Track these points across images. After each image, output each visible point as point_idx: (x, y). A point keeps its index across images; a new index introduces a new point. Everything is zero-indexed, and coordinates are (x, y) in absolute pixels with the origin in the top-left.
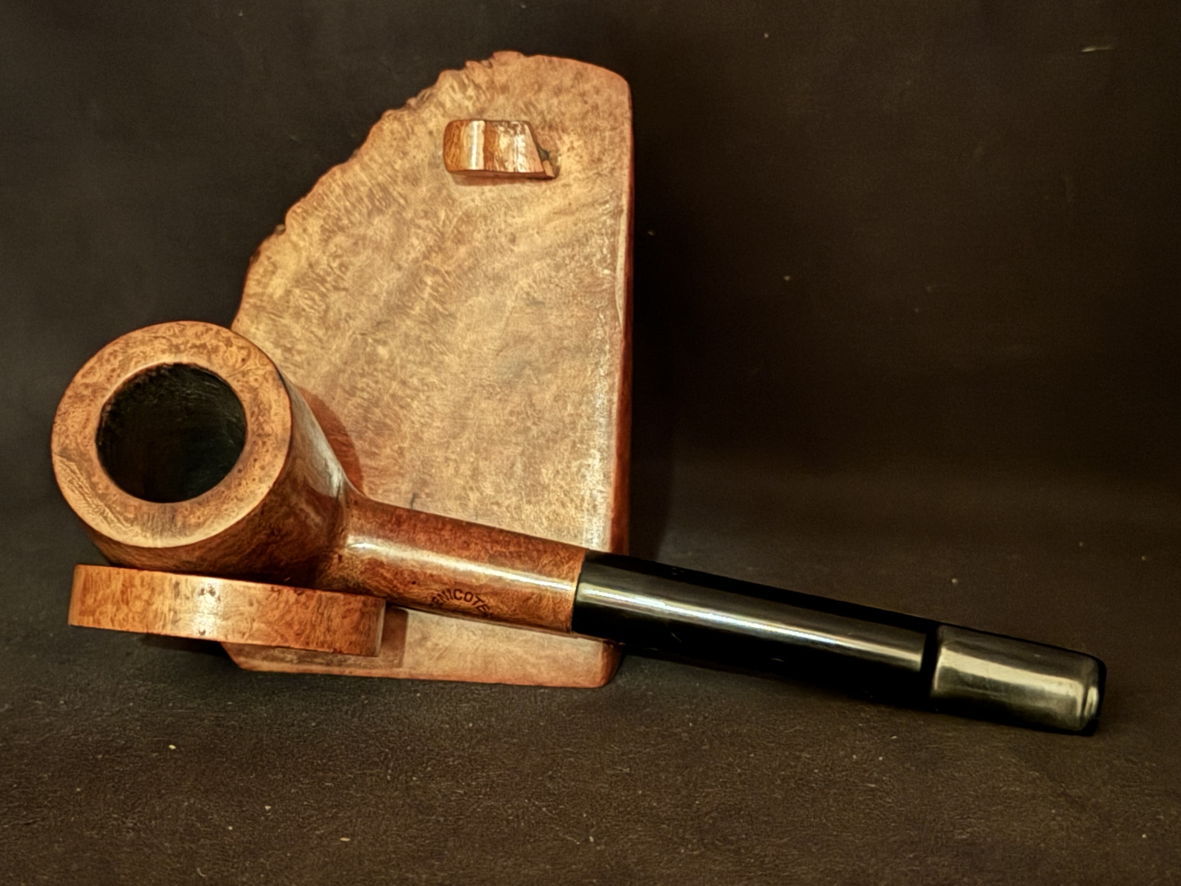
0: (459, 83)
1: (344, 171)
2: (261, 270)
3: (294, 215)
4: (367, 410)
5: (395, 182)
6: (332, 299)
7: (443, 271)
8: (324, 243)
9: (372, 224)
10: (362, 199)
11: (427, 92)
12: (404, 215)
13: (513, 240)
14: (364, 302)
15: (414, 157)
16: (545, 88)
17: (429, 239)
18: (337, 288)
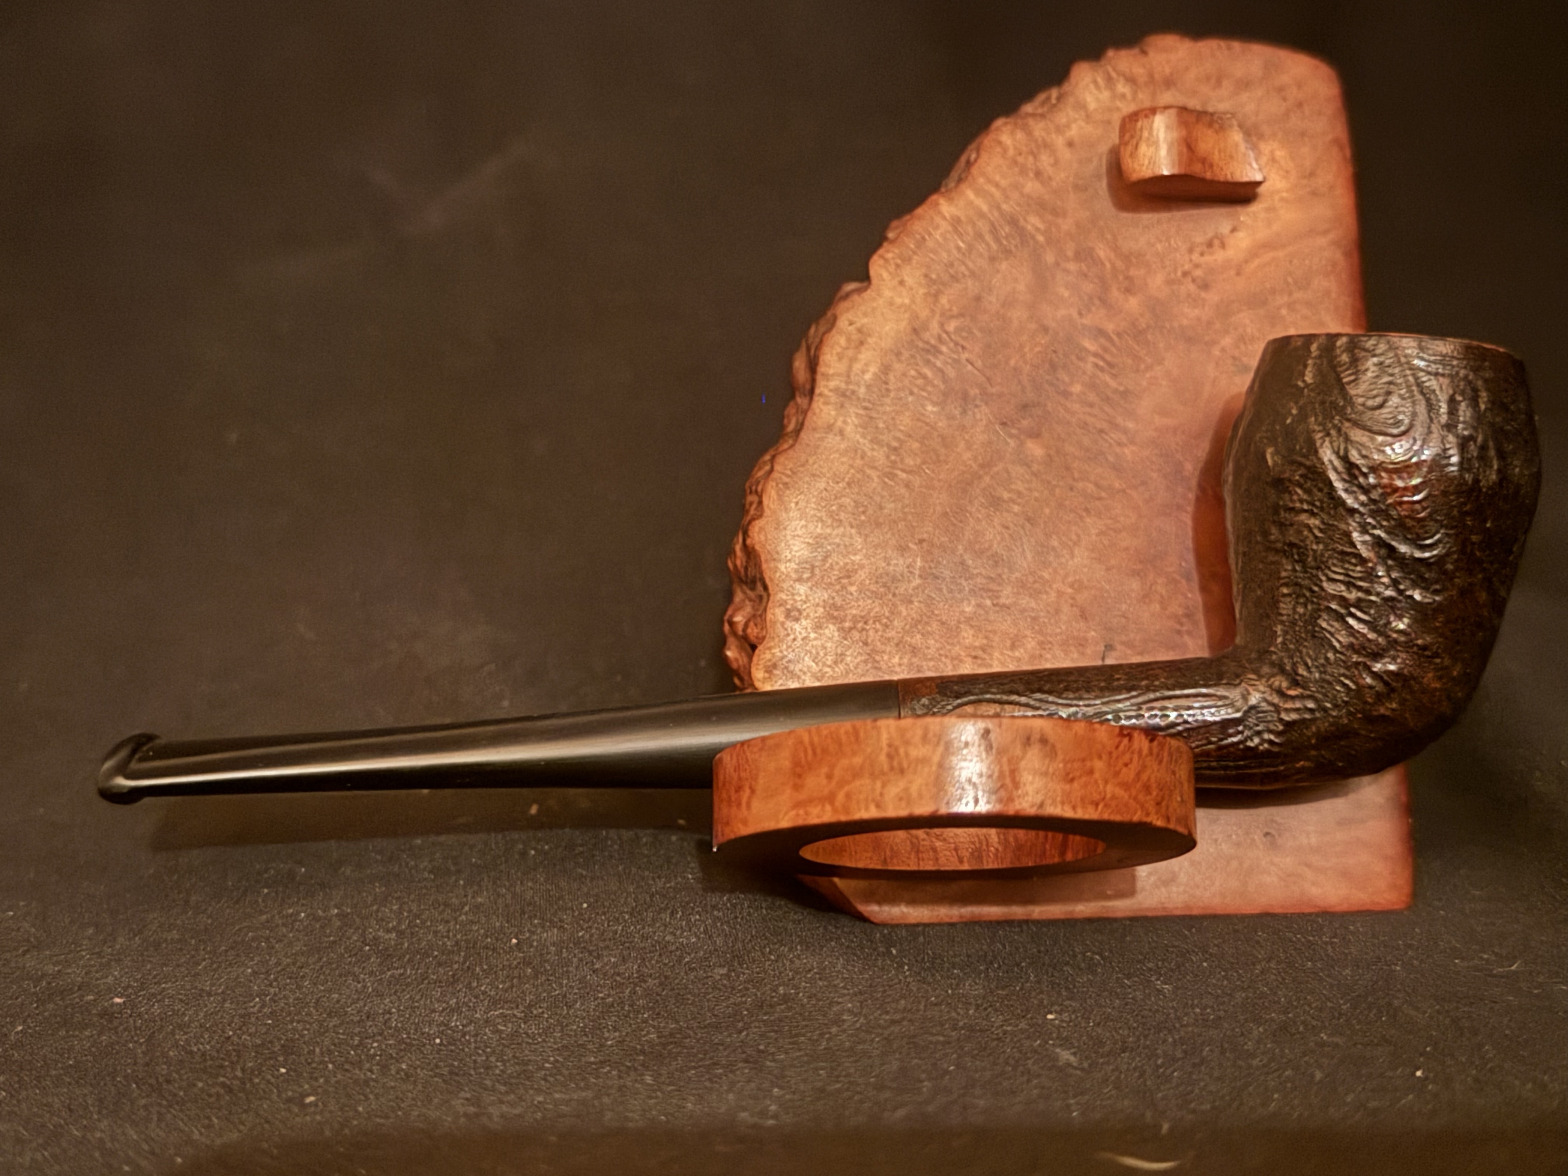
0: (1103, 78)
1: (950, 200)
2: (843, 341)
3: (881, 262)
5: (1027, 212)
6: (952, 376)
7: (1110, 332)
8: (931, 299)
10: (981, 237)
11: (1054, 93)
12: (1045, 256)
13: (1205, 286)
14: (1000, 378)
15: (1050, 178)
16: (1225, 83)
17: (1084, 288)
18: (957, 362)
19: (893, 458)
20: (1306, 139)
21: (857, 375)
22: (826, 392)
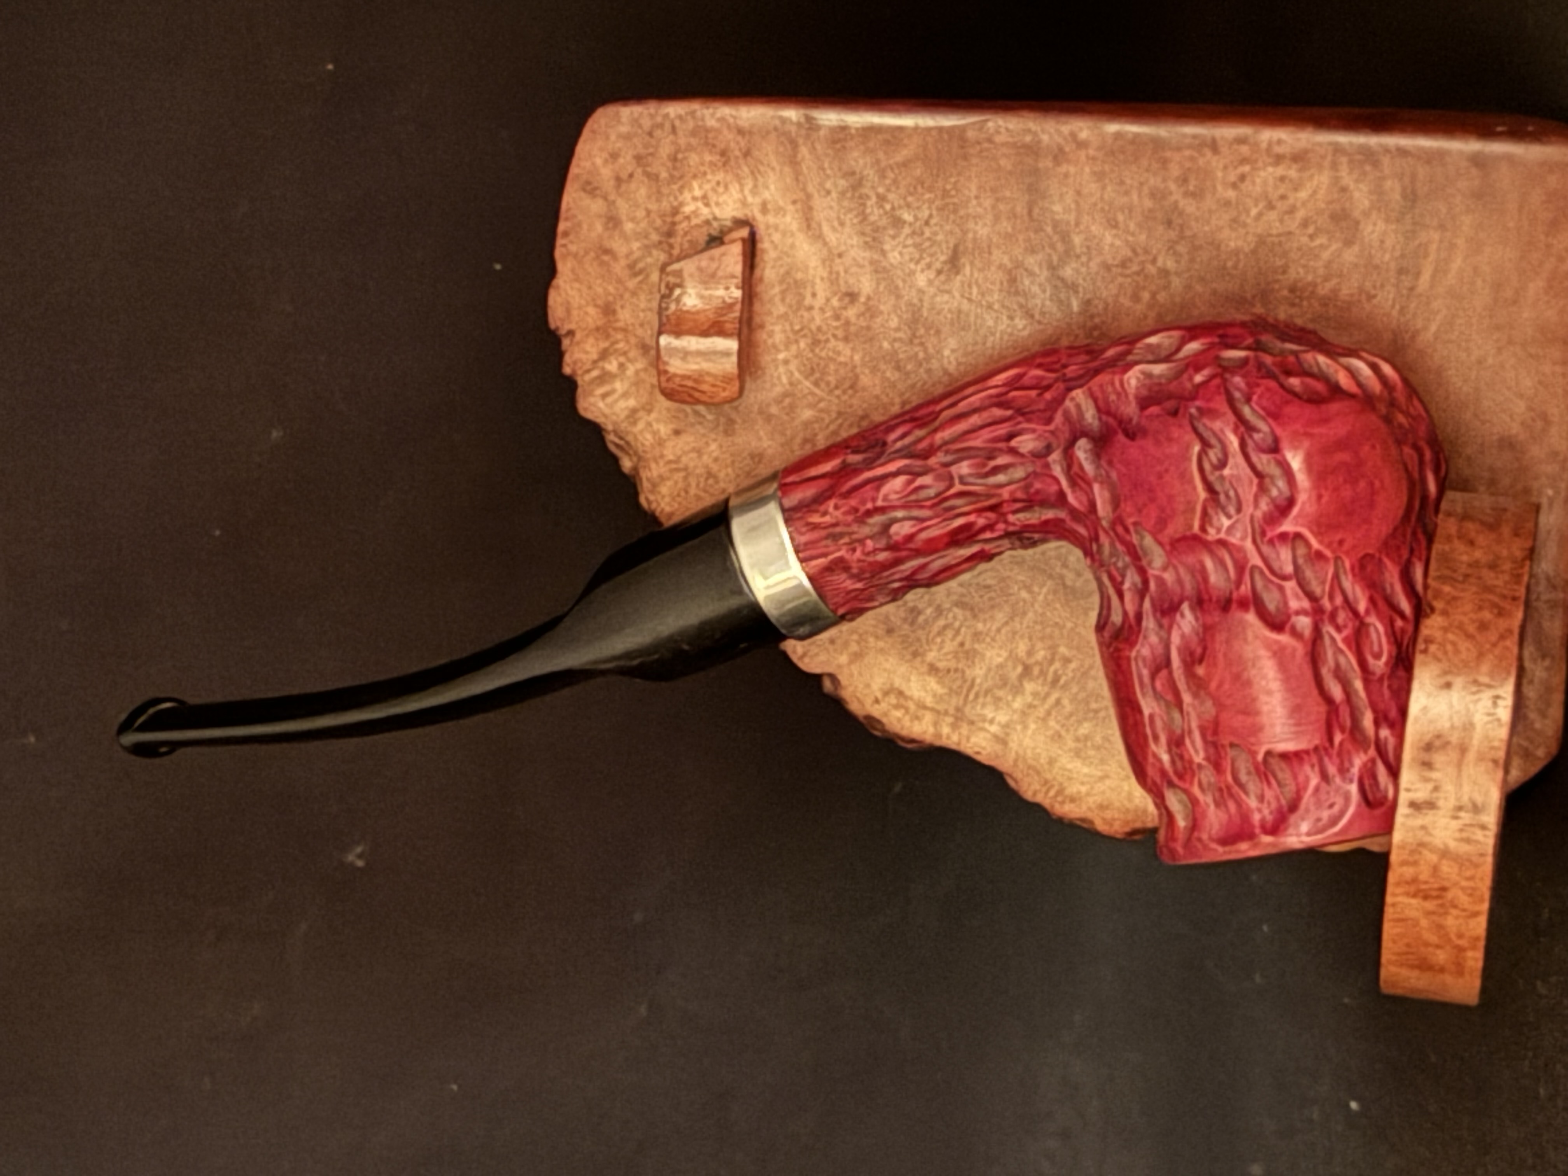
0: (598, 385)
2: (897, 713)
11: (611, 438)
19: (1036, 671)
20: (680, 156)
21: (937, 703)
22: (955, 738)
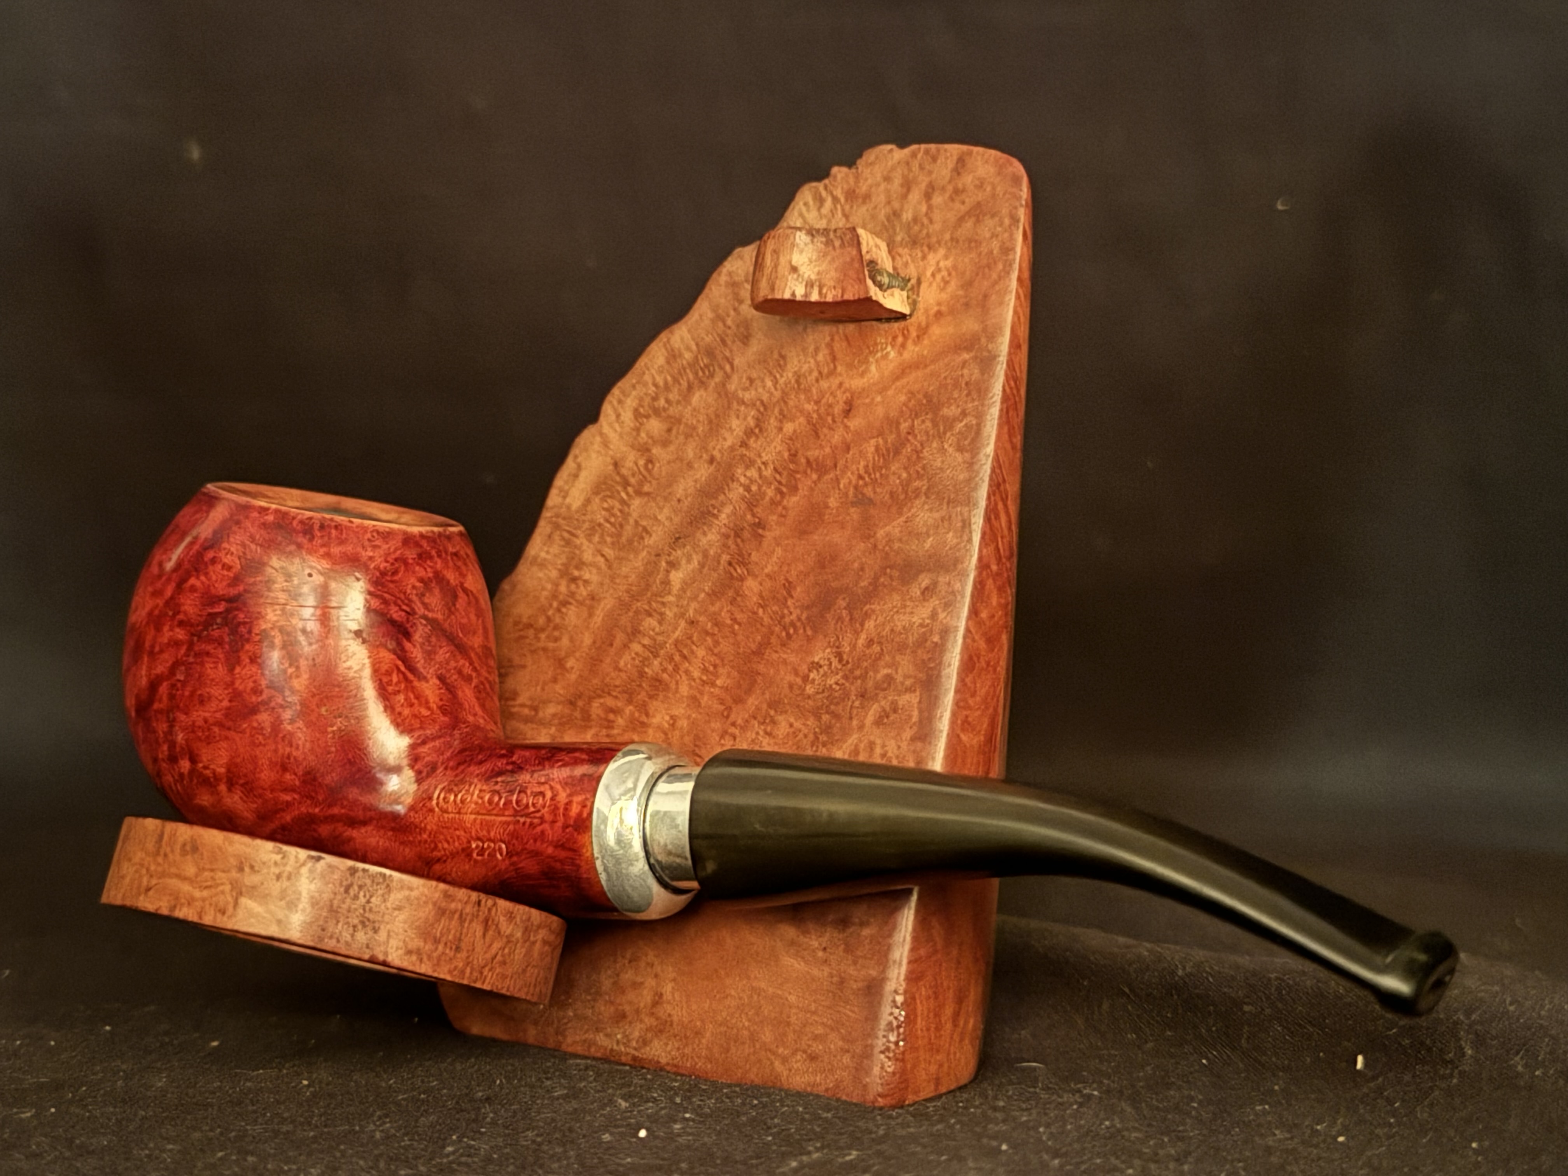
0: (814, 199)
1: (671, 334)
3: (611, 398)
4: (645, 661)
5: (723, 342)
6: (632, 507)
7: (759, 461)
8: (634, 433)
9: (690, 404)
10: (684, 369)
12: (728, 386)
14: (666, 511)
17: (749, 418)
18: (639, 493)
